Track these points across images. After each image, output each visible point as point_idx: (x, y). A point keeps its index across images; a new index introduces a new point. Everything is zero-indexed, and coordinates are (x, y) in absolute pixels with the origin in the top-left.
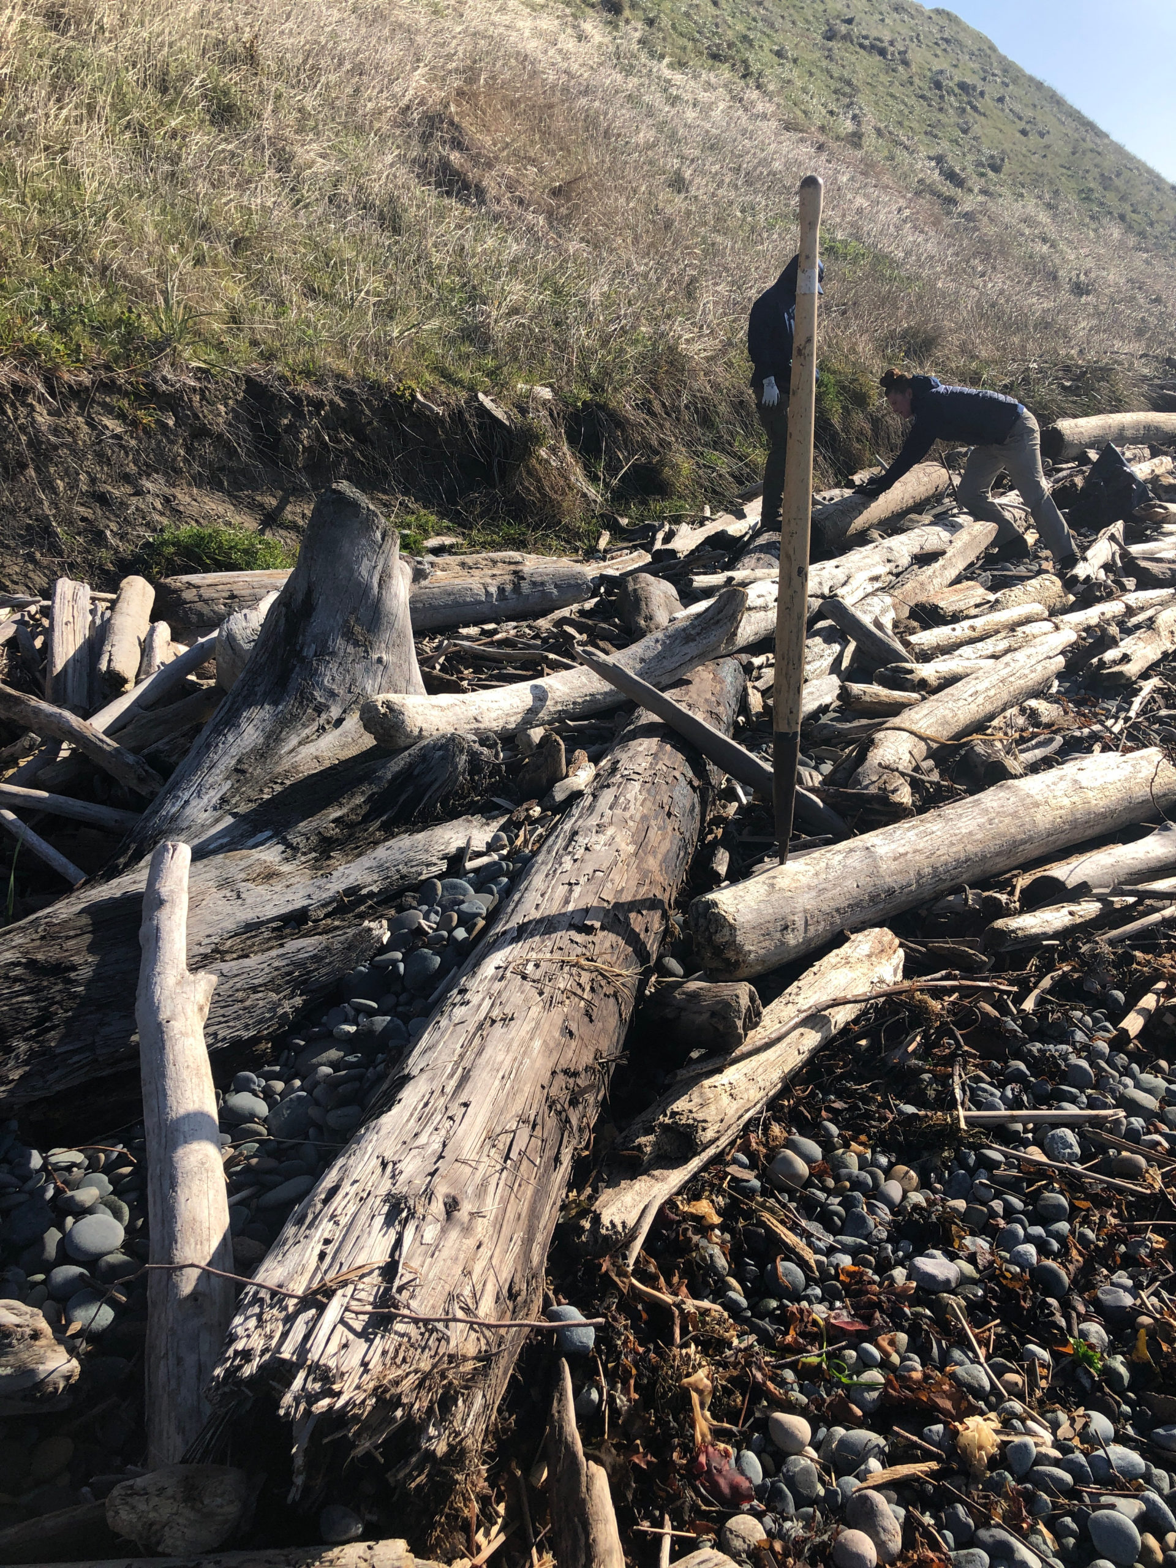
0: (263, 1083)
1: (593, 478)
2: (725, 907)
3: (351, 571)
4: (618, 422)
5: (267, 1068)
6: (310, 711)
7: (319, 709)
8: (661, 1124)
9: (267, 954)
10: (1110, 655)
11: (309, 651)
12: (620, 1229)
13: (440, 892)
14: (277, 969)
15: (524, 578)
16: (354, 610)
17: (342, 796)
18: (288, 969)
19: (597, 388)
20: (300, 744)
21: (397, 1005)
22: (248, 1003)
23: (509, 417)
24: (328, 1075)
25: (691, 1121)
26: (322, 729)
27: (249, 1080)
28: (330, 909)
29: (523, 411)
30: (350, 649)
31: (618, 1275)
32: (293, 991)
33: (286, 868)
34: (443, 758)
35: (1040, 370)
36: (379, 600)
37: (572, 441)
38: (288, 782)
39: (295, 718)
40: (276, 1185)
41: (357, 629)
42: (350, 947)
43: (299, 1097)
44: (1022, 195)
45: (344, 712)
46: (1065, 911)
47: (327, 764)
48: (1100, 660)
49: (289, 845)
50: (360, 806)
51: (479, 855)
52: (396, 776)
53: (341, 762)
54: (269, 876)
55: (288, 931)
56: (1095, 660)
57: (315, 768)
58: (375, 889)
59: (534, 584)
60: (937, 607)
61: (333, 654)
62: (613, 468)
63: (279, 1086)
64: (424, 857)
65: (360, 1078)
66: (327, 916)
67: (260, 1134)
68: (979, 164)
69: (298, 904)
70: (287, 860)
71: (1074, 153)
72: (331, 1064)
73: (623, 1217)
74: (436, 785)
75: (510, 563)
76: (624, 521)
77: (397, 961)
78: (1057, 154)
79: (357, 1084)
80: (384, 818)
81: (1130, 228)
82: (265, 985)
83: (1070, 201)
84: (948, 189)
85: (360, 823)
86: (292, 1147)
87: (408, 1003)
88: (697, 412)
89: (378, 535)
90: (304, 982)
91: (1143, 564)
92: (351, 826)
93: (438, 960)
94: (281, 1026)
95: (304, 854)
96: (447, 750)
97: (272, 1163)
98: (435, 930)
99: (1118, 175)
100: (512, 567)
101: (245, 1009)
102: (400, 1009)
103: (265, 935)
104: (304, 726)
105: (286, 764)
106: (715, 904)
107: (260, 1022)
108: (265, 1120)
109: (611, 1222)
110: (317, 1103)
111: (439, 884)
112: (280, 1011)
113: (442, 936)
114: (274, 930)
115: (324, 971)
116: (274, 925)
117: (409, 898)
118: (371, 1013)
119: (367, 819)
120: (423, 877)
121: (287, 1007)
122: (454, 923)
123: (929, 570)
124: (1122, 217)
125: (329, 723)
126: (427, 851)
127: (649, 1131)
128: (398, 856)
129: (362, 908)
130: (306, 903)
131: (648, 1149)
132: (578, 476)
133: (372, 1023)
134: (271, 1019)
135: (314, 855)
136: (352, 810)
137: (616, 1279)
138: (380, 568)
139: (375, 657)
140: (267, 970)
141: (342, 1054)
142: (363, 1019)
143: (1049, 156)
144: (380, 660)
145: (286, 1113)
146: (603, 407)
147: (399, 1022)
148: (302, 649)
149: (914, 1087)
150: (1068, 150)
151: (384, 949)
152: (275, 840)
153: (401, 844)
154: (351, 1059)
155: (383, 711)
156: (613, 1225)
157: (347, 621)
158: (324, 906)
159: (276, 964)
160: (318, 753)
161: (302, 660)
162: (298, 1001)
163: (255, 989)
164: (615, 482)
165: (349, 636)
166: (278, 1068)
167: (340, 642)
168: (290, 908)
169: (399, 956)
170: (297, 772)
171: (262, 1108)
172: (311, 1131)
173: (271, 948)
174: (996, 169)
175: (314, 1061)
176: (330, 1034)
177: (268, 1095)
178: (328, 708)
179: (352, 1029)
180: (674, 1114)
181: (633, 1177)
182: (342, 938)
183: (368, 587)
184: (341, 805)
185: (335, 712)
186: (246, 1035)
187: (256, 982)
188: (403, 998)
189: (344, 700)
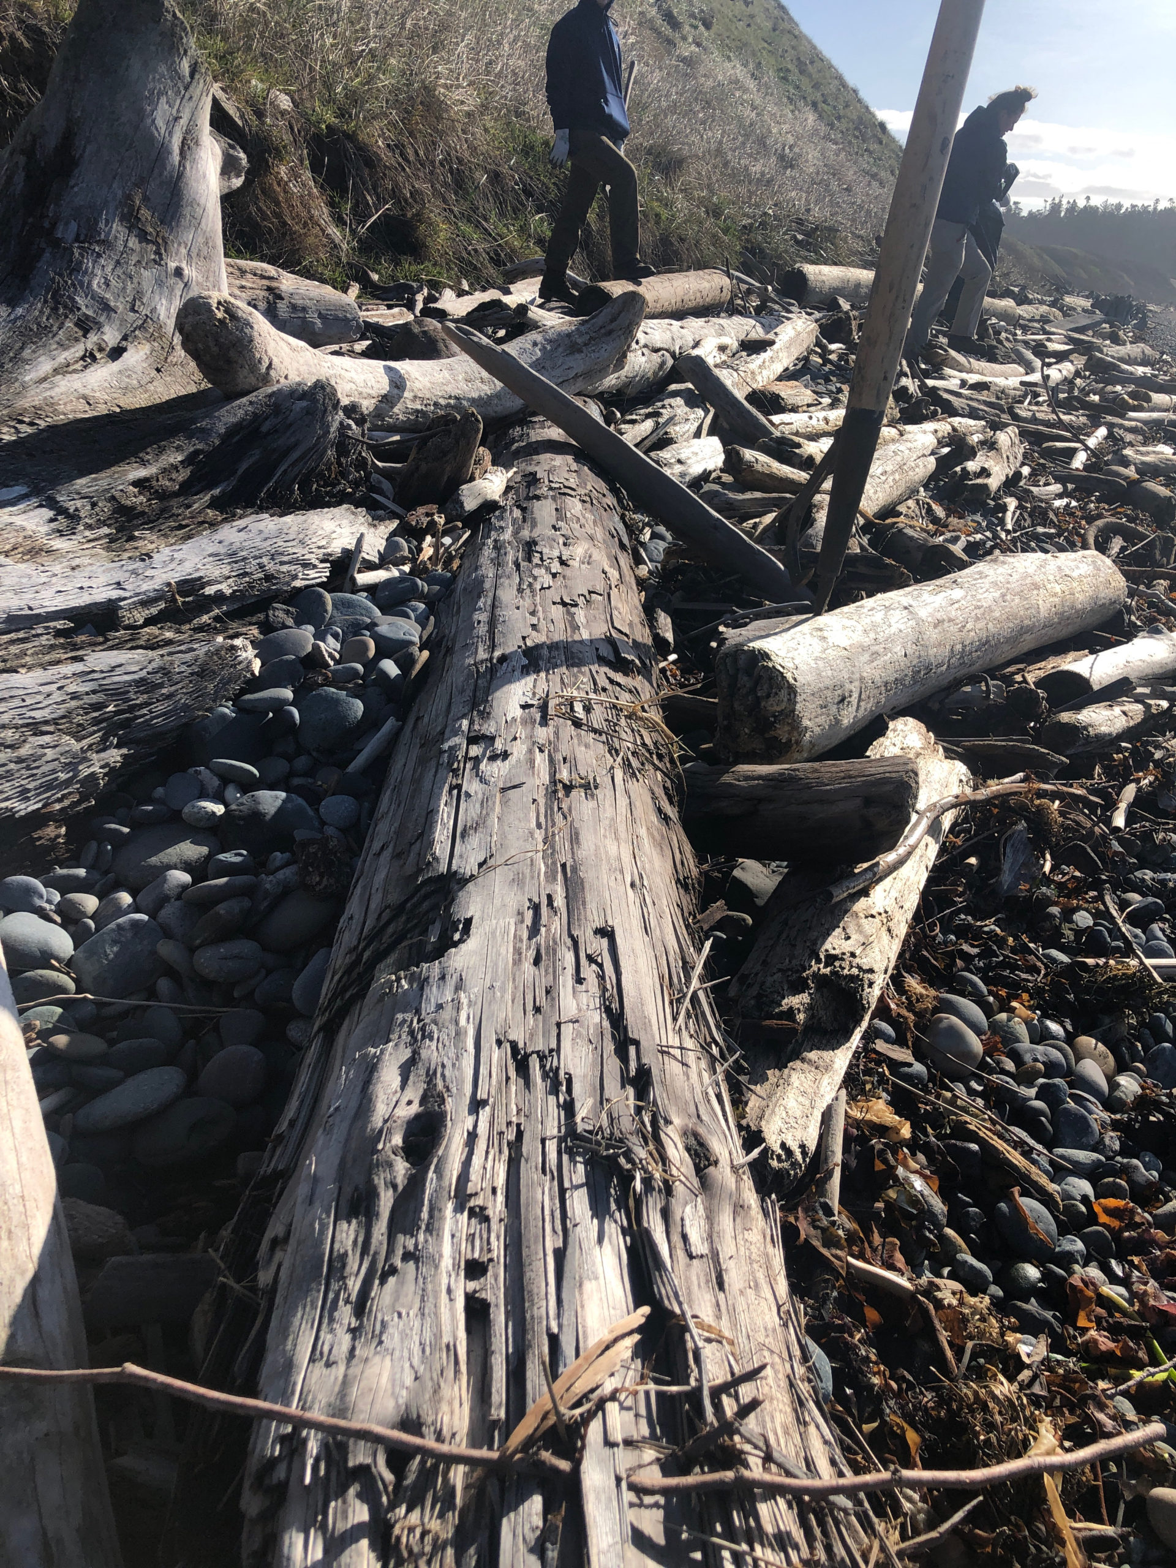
0: (57, 897)
1: (339, 221)
2: (780, 661)
3: (141, 115)
4: (369, 160)
5: (60, 871)
6: (69, 324)
7: (86, 326)
8: (816, 975)
9: (53, 671)
10: (972, 466)
11: (67, 231)
12: (799, 1157)
13: (329, 607)
14: (75, 696)
15: (282, 299)
16: (141, 182)
17: (143, 449)
18: (94, 699)
19: (342, 113)
20: (56, 371)
21: (291, 774)
22: (24, 751)
23: (242, 117)
24: (185, 887)
25: (855, 971)
26: (90, 358)
27: (29, 892)
28: (154, 611)
29: (260, 114)
30: (133, 242)
31: (826, 1245)
32: (104, 739)
33: (59, 544)
34: (309, 412)
35: (776, 217)
36: (180, 175)
37: (316, 168)
38: (42, 424)
39: (44, 331)
40: (108, 1086)
41: (145, 213)
42: (203, 672)
43: (135, 924)
44: (729, 58)
45: (125, 338)
46: (1117, 710)
47: (102, 410)
48: (964, 469)
49: (61, 511)
50: (175, 468)
51: (370, 566)
52: (234, 430)
53: (124, 412)
54: (34, 552)
55: (81, 638)
56: (958, 469)
57: (83, 412)
58: (226, 588)
59: (294, 307)
60: (778, 396)
61: (107, 244)
62: (361, 215)
63: (90, 902)
64: (300, 551)
65: (249, 892)
66: (149, 622)
67: (63, 990)
68: (692, 16)
69: (101, 595)
70: (60, 533)
71: (774, 30)
72: (187, 867)
73: (799, 1134)
74: (296, 455)
75: (263, 277)
76: (375, 277)
77: (284, 702)
78: (760, 28)
79: (246, 903)
80: (216, 492)
81: (821, 117)
82: (55, 722)
83: (770, 76)
84: (666, 29)
85: (176, 494)
86: (125, 1014)
87: (310, 773)
88: (451, 170)
89: (185, 66)
90: (126, 724)
91: (946, 396)
92: (163, 496)
93: (358, 707)
94: (84, 798)
95: (89, 527)
96: (314, 401)
97: (95, 1045)
98: (337, 662)
99: (812, 62)
100: (266, 282)
101: (19, 760)
102: (296, 781)
103: (44, 640)
104: (62, 346)
105: (33, 398)
106: (766, 656)
107: (49, 786)
108: (70, 963)
109: (783, 1145)
110: (167, 933)
111: (328, 597)
112: (84, 771)
113: (356, 670)
114: (59, 633)
115: (160, 707)
116: (59, 624)
117: (279, 613)
118: (248, 785)
119: (188, 489)
120: (298, 583)
121: (96, 765)
122: (372, 653)
123: (758, 360)
124: (814, 105)
125: (101, 350)
126: (302, 542)
127: (798, 987)
128: (258, 543)
129: (205, 618)
130: (115, 594)
131: (801, 1017)
132: (322, 212)
133: (256, 801)
134: (68, 783)
135: (106, 530)
136: (164, 471)
137: (825, 1251)
138: (183, 122)
139: (172, 265)
140: (57, 696)
141: (205, 850)
142: (232, 793)
143: (753, 27)
144: (179, 272)
145: (112, 951)
146: (351, 137)
147: (300, 801)
148: (54, 225)
149: (1047, 925)
150: (769, 25)
151: (255, 684)
152: (34, 501)
153: (261, 525)
154: (229, 857)
155: (220, 315)
156: (789, 1152)
157: (129, 197)
158: (145, 603)
159: (72, 688)
160: (87, 392)
161: (56, 243)
162: (114, 756)
163: (36, 728)
164: (362, 230)
165: (132, 221)
166: (82, 872)
167: (118, 229)
168: (83, 600)
169: (288, 694)
170: (56, 412)
171: (62, 942)
172: (164, 985)
173: (58, 662)
174: (708, 26)
175: (154, 860)
176: (176, 816)
177: (69, 918)
178: (99, 326)
179: (219, 809)
180: (831, 959)
181: (781, 1066)
182: (188, 657)
183: (163, 151)
184: (144, 463)
185: (111, 336)
186: (23, 808)
187: (38, 715)
188: (302, 762)
189: (123, 321)
